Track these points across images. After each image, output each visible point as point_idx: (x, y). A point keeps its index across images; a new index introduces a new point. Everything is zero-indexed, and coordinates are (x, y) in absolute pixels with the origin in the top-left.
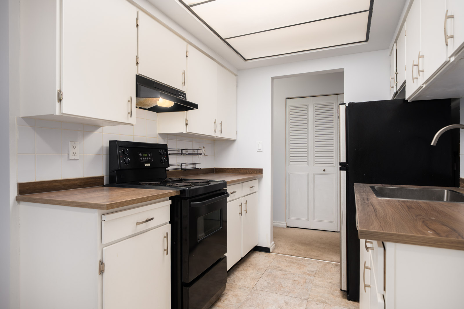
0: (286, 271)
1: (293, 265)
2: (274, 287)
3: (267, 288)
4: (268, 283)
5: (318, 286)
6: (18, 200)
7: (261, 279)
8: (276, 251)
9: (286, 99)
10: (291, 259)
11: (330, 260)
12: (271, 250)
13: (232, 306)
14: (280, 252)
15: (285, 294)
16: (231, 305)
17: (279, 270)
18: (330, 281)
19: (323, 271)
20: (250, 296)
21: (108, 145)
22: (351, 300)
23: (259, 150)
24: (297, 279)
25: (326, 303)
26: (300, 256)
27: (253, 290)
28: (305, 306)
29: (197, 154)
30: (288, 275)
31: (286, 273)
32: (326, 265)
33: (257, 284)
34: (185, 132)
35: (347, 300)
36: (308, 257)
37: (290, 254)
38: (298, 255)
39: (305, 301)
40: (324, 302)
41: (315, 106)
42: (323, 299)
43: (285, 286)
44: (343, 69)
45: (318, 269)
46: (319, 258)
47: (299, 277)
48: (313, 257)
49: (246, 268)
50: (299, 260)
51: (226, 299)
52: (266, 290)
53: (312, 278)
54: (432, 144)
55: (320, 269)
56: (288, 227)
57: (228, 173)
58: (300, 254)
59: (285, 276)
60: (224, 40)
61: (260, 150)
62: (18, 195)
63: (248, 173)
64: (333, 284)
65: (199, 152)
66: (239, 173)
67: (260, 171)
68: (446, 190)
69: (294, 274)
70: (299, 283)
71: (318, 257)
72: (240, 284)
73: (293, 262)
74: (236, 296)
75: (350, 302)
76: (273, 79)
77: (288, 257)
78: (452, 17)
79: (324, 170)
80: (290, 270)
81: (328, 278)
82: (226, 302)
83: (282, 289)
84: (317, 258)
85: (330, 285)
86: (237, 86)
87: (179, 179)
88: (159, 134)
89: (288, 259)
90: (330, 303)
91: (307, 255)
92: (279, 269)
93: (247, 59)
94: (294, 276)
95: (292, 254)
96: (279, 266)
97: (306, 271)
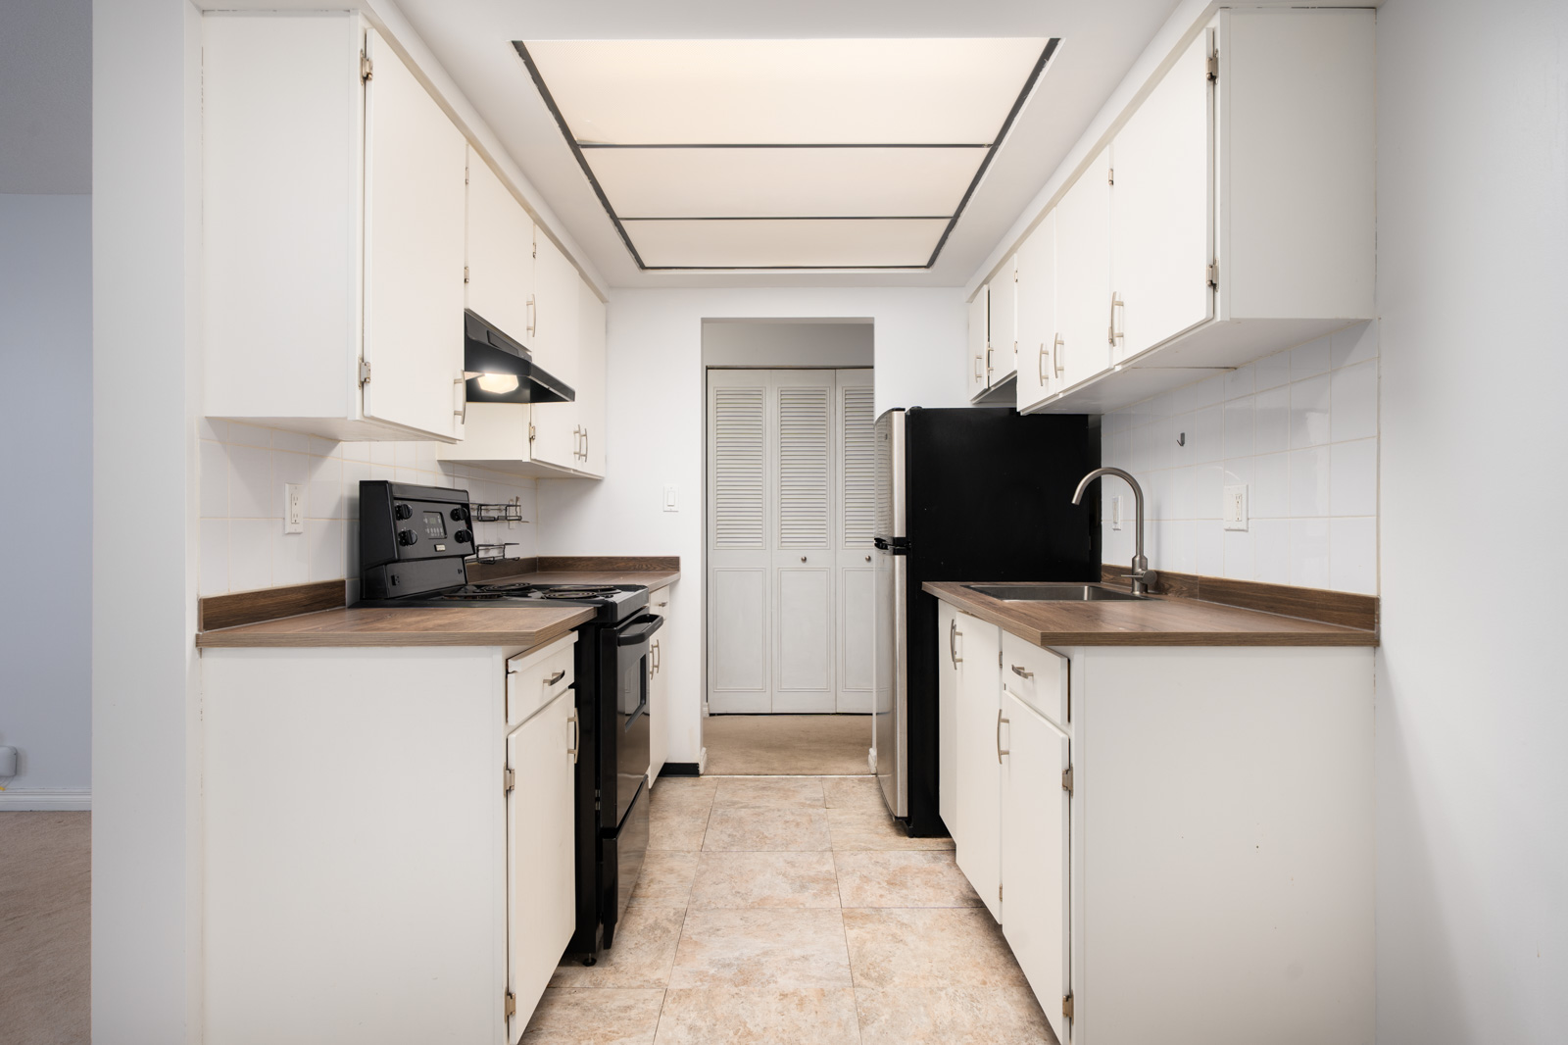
0: (759, 807)
1: (766, 793)
2: (749, 841)
3: (733, 845)
4: (729, 835)
5: (840, 823)
6: (200, 643)
7: (709, 830)
8: (713, 769)
9: (707, 368)
10: (757, 783)
11: (844, 772)
12: (701, 770)
13: (673, 890)
14: (723, 771)
15: (779, 849)
16: (669, 888)
17: (742, 807)
18: (862, 811)
19: (837, 796)
20: (704, 867)
21: (357, 494)
22: (917, 837)
23: (669, 508)
24: (789, 817)
25: (870, 849)
26: (774, 772)
27: (703, 855)
28: (831, 861)
29: (505, 518)
30: (767, 813)
31: (761, 810)
32: (838, 783)
33: (706, 842)
34: (526, 459)
35: (907, 838)
36: (793, 772)
37: (750, 771)
38: (770, 772)
39: (828, 854)
40: (867, 849)
41: (782, 393)
42: (863, 844)
43: (772, 836)
44: (873, 319)
45: (827, 793)
46: (820, 772)
47: (793, 814)
48: (804, 772)
49: (658, 815)
50: (777, 782)
51: (651, 881)
52: (734, 849)
53: (822, 811)
54: (1074, 502)
55: (830, 793)
56: (711, 715)
57: (581, 570)
58: (773, 769)
59: (761, 818)
60: (616, 221)
61: (673, 508)
62: (199, 630)
63: (639, 570)
64: (870, 816)
65: (512, 512)
66: (614, 570)
67: (671, 564)
68: (1086, 587)
69: (779, 810)
70: (798, 824)
71: (816, 769)
72: (666, 847)
73: (764, 788)
74: (671, 871)
75: (916, 841)
76: (704, 321)
77: (746, 780)
78: (1121, 304)
79: (804, 560)
80: (767, 804)
81: (854, 807)
82: (655, 887)
83: (768, 841)
84: (815, 772)
85: (865, 817)
86: (607, 332)
87: (522, 586)
88: (439, 461)
89: (750, 784)
90: (878, 848)
91: (791, 769)
92: (740, 805)
93: (647, 265)
94: (780, 813)
95: (756, 771)
96: (735, 799)
97: (804, 801)
